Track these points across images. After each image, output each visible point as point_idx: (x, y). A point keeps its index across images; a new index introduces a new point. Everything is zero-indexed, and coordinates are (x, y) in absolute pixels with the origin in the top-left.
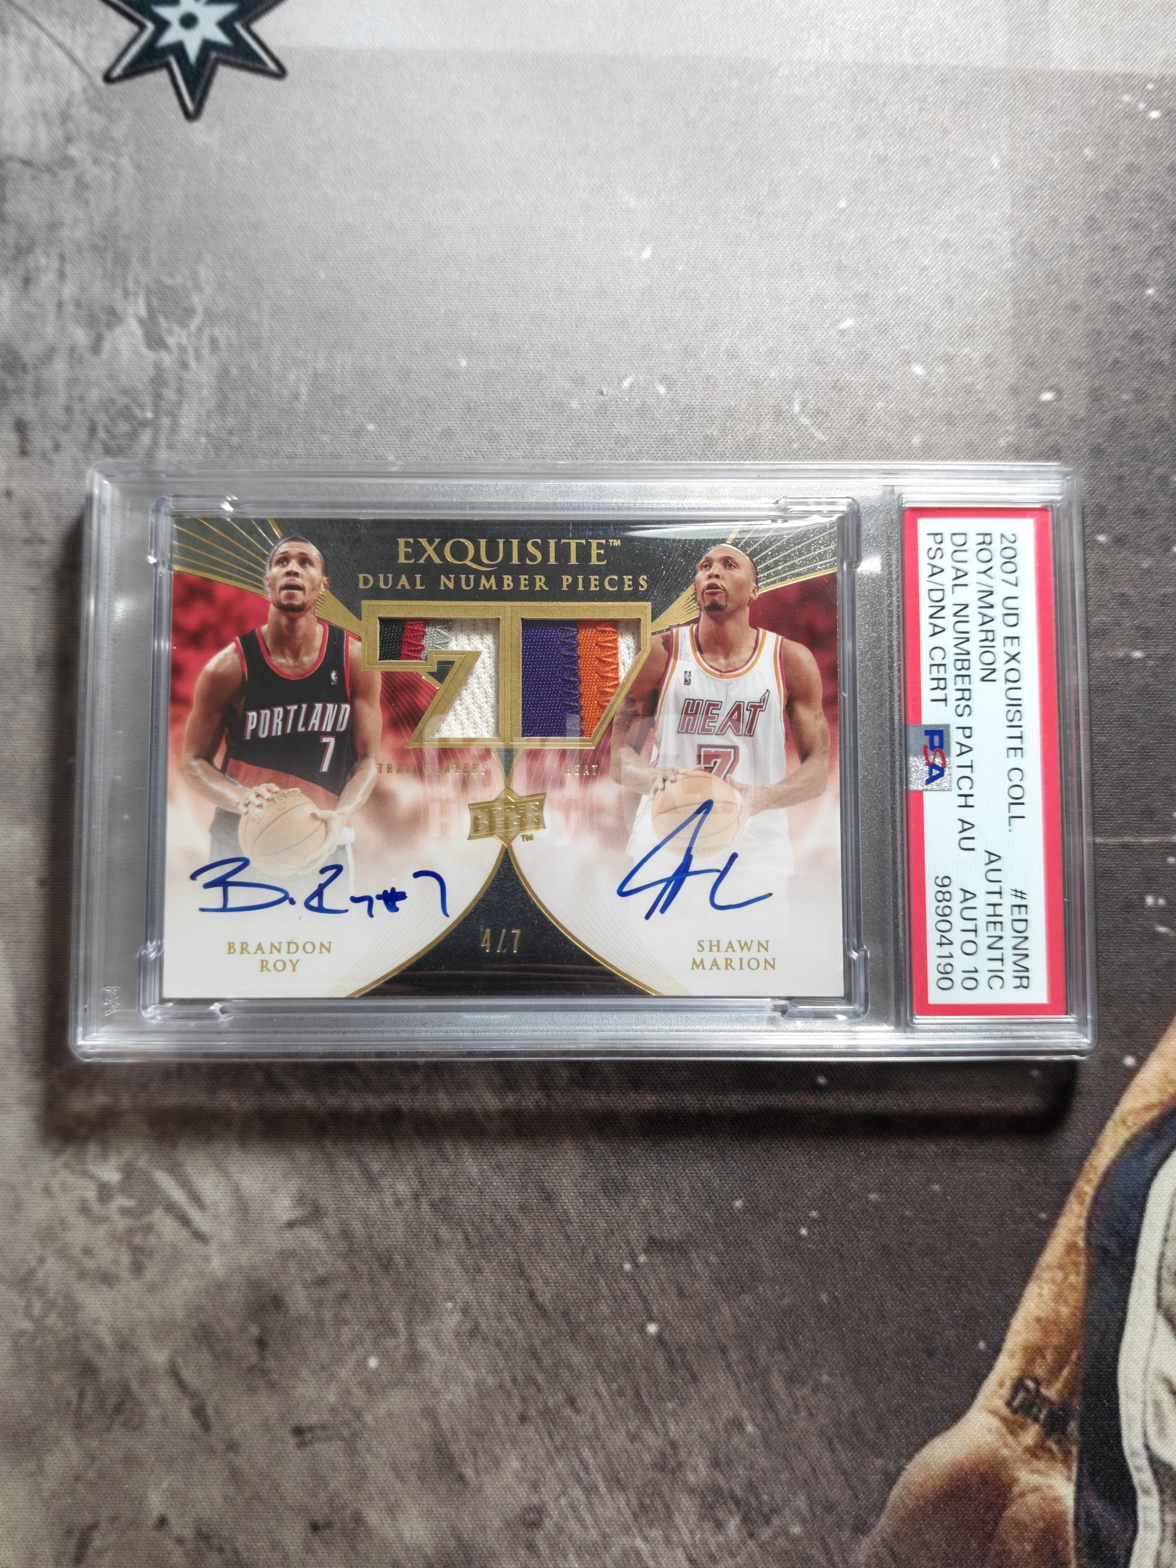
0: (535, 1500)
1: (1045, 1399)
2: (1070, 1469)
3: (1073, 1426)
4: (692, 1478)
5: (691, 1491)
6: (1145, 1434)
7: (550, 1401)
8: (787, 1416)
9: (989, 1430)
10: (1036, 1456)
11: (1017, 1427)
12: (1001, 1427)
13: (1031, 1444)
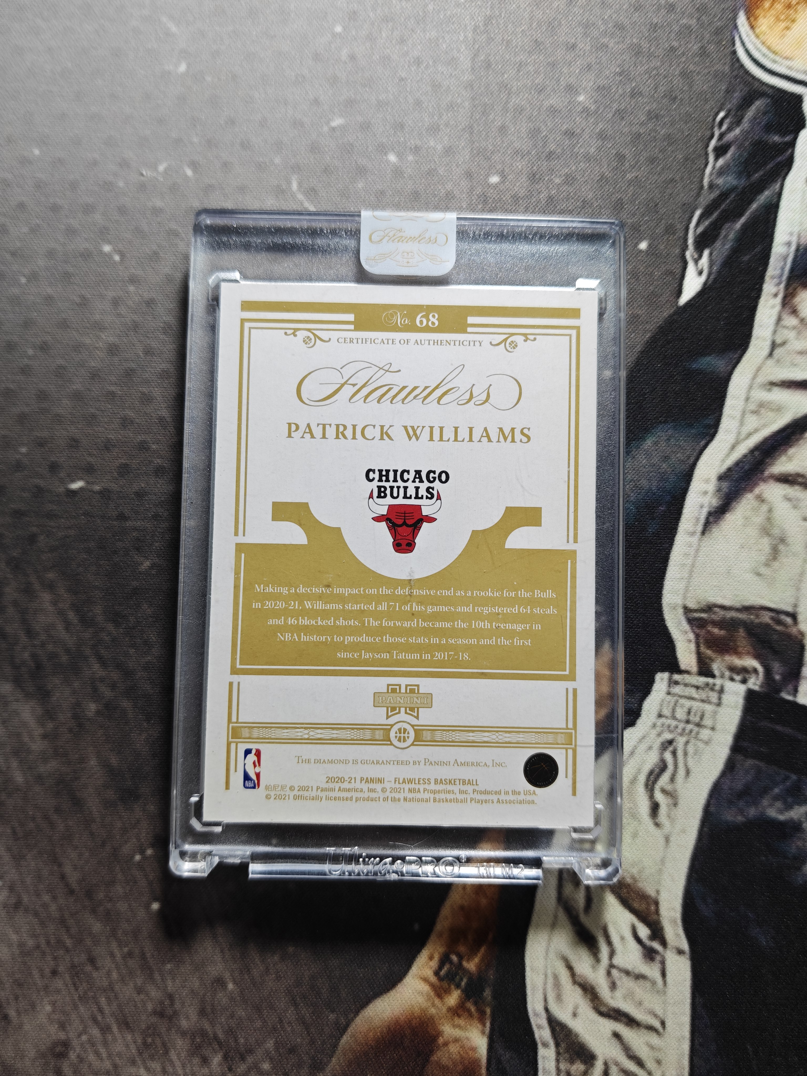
0: (62, 1036)
1: (466, 971)
2: (484, 1025)
3: (487, 993)
4: (184, 1024)
5: (184, 1034)
6: (545, 1000)
7: (76, 960)
8: (261, 977)
9: (421, 993)
10: (458, 1015)
11: (443, 992)
12: (430, 991)
13: (453, 1005)
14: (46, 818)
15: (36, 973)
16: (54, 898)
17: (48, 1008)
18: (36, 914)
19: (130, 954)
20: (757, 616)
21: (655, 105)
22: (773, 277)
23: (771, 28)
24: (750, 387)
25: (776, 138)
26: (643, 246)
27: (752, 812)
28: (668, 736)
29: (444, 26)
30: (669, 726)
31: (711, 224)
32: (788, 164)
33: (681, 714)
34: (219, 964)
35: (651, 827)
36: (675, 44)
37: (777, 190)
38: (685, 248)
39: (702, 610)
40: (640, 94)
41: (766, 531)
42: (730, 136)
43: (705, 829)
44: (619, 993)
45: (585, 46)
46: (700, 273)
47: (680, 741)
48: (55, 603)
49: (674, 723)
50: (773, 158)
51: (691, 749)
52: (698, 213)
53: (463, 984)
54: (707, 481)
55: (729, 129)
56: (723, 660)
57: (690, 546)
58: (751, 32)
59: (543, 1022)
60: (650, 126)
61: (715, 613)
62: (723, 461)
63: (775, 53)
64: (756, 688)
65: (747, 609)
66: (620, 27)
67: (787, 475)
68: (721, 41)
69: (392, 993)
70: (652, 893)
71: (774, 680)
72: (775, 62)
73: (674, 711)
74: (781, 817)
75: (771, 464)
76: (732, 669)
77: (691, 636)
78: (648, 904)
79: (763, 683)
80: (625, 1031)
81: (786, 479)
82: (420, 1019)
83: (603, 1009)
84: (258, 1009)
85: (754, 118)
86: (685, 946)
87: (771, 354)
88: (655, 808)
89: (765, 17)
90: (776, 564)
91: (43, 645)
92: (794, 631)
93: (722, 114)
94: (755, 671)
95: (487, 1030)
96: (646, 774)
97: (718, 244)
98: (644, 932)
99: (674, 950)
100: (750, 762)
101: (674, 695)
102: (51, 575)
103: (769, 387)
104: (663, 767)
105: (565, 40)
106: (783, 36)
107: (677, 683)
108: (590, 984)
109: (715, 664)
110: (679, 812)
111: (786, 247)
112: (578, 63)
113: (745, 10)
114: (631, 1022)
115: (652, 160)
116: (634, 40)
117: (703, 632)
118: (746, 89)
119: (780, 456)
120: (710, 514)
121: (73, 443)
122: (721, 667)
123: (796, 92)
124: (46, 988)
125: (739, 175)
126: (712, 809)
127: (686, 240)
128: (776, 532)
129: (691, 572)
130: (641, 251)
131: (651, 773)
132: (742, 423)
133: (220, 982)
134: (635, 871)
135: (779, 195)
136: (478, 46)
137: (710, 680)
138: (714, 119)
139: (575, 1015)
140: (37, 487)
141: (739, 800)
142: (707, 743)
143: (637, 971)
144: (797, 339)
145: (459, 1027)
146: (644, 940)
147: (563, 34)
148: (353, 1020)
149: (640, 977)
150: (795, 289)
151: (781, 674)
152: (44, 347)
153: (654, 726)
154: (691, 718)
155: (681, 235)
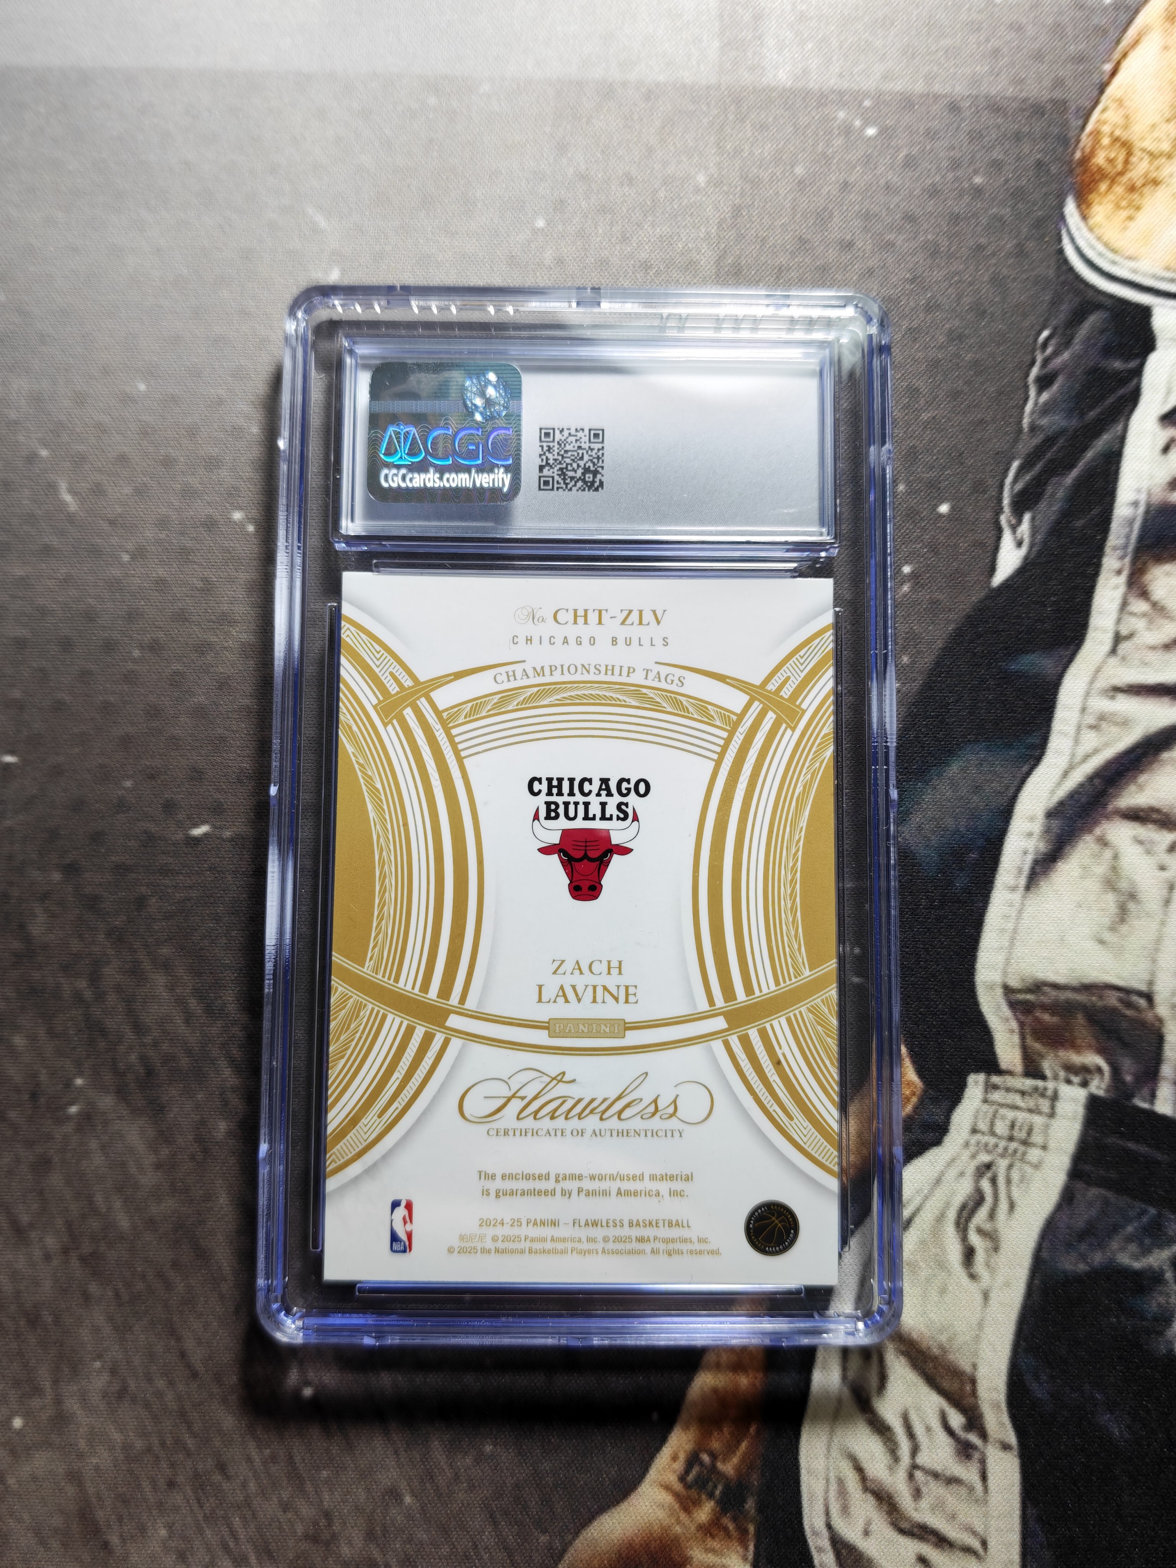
1: (720, 1475)
2: (746, 1548)
3: (750, 1505)
6: (827, 1513)
7: (200, 1466)
8: (448, 1487)
9: (662, 1506)
10: (711, 1535)
11: (690, 1504)
12: (674, 1503)
13: (705, 1522)
14: (160, 1275)
15: (146, 1485)
16: (171, 1383)
17: (163, 1532)
18: (147, 1405)
19: (273, 1458)
20: (1101, 997)
21: (957, 322)
22: (1115, 548)
23: (1108, 218)
24: (1087, 694)
25: (1118, 365)
26: (944, 508)
27: (1098, 1258)
28: (985, 1158)
29: (679, 219)
30: (986, 1145)
31: (1034, 479)
32: (1133, 398)
33: (1001, 1128)
34: (391, 1470)
35: (965, 1280)
36: (983, 241)
37: (1119, 433)
38: (999, 511)
39: (1028, 990)
40: (938, 306)
41: (1110, 883)
42: (1058, 361)
43: (1036, 1282)
44: (924, 1504)
45: (864, 243)
46: (1019, 544)
47: (1002, 1165)
48: (171, 988)
49: (992, 1141)
50: (1113, 391)
51: (1015, 1175)
52: (1016, 464)
53: (718, 1492)
54: (1032, 819)
55: (1056, 354)
56: (1057, 1056)
57: (1011, 905)
58: (1082, 225)
59: (826, 1543)
60: (952, 349)
61: (1044, 994)
62: (1053, 792)
63: (1114, 251)
64: (1101, 1093)
65: (1088, 988)
66: (910, 218)
67: (1137, 809)
68: (1042, 237)
69: (624, 1506)
70: (968, 1369)
71: (1124, 1083)
72: (1114, 263)
73: (992, 1124)
74: (1137, 1265)
75: (1117, 796)
76: (1070, 1068)
77: (1014, 1025)
78: (962, 1383)
79: (1109, 1086)
80: (934, 1554)
81: (1137, 816)
82: (661, 1541)
83: (905, 1525)
84: (445, 1531)
85: (1088, 338)
86: (1012, 1438)
87: (1113, 651)
88: (969, 1254)
89: (1101, 204)
90: (1124, 929)
91: (155, 1044)
92: (1149, 1016)
93: (1045, 334)
94: (1099, 1070)
95: (750, 1555)
96: (957, 1209)
97: (1042, 505)
98: (956, 1420)
99: (997, 1445)
100: (1094, 1192)
101: (993, 1103)
102: (165, 951)
103: (1111, 694)
104: (978, 1199)
105: (838, 237)
106: (1125, 229)
107: (995, 1087)
108: (886, 1492)
109: (1046, 1061)
110: (1001, 1259)
111: (1132, 508)
112: (856, 267)
113: (1075, 195)
114: (941, 1541)
115: (955, 395)
116: (929, 237)
117: (1029, 1020)
118: (1077, 300)
119: (1127, 784)
120: (1036, 862)
121: (195, 774)
122: (1053, 1065)
123: (1143, 302)
124: (160, 1505)
125: (1070, 412)
126: (1045, 1254)
127: (1000, 500)
128: (1123, 885)
129: (1012, 940)
130: (941, 516)
131: (963, 1207)
132: (1077, 741)
133: (394, 1494)
134: (943, 1338)
135: (1122, 439)
136: (724, 245)
137: (1040, 1083)
138: (1036, 340)
139: (866, 1533)
140: (146, 833)
141: (1080, 1242)
142: (1037, 1166)
143: (948, 1473)
144: (1148, 629)
145: (713, 1551)
146: (957, 1432)
147: (836, 229)
148: (571, 1543)
149: (952, 1481)
150: (1145, 563)
151: (1134, 1075)
152: (155, 647)
153: (967, 1144)
154: (1015, 1134)
155: (993, 493)
